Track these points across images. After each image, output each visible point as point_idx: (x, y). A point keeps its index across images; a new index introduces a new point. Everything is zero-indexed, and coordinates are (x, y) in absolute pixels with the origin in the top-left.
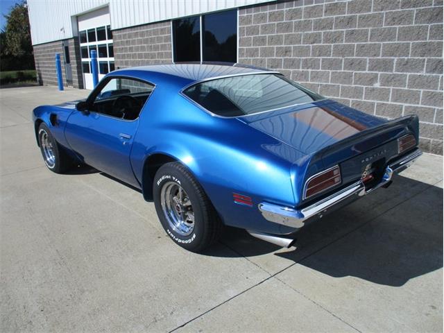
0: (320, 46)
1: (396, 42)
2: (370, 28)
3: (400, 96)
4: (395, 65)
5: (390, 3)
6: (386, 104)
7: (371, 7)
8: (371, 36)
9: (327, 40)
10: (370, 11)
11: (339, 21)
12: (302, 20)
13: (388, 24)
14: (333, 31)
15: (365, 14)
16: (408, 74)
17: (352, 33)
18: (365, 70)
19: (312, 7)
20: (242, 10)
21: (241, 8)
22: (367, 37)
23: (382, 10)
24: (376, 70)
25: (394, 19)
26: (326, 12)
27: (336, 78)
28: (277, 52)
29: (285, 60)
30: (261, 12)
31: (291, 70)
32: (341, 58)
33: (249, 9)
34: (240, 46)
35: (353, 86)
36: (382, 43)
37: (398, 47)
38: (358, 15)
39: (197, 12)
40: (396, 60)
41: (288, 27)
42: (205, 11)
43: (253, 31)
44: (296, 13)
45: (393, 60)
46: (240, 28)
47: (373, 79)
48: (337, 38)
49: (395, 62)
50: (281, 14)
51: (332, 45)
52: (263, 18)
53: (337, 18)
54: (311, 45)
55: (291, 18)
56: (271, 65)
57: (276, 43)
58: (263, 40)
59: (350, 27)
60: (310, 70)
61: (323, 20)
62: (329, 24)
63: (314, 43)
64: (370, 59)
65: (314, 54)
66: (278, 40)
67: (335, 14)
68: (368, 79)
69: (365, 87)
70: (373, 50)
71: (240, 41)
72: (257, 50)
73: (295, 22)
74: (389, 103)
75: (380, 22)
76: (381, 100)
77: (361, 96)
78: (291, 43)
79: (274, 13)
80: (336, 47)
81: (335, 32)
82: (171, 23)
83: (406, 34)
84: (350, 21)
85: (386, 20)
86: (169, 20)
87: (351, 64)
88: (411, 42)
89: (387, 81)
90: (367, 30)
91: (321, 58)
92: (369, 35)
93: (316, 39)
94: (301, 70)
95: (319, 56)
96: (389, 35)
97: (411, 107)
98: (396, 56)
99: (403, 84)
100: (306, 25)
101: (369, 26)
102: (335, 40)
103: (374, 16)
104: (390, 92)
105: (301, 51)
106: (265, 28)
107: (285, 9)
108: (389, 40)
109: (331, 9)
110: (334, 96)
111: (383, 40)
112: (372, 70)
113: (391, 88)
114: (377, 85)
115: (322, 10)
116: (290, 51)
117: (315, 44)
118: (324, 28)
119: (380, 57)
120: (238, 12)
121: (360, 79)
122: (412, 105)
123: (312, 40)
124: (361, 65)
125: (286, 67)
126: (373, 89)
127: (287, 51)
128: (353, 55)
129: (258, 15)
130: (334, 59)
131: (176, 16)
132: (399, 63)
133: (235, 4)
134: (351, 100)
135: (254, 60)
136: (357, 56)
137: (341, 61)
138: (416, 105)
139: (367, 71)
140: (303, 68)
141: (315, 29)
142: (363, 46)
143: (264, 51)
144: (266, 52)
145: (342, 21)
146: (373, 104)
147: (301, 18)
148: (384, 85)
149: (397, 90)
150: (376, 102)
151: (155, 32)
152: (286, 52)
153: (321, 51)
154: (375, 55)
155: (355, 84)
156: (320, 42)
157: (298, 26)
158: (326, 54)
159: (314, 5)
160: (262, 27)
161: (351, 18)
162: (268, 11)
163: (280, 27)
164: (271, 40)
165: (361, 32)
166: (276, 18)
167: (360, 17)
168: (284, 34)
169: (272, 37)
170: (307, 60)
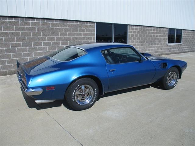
1: (68, 37)
8: (60, 35)
10: (59, 27)
11: (48, 29)
14: (46, 32)
17: (53, 33)
23: (62, 27)
25: (66, 30)
26: (42, 25)
27: (50, 49)
28: (17, 40)
29: (23, 43)
31: (28, 47)
41: (23, 29)
48: (49, 34)
54: (37, 37)
55: (25, 25)
58: (6, 34)
60: (38, 47)
64: (61, 42)
66: (17, 34)
67: (46, 26)
70: (61, 39)
73: (27, 27)
75: (62, 31)
78: (26, 36)
80: (48, 38)
84: (52, 29)
85: (64, 30)
87: (55, 44)
91: (42, 42)
94: (33, 47)
98: (68, 41)
100: (33, 29)
101: (59, 31)
103: (60, 29)
106: (6, 28)
111: (64, 36)
117: (39, 37)
118: (42, 31)
119: (64, 41)
123: (37, 35)
125: (24, 46)
127: (24, 39)
128: (55, 41)
130: (48, 42)
137: (51, 43)
139: (61, 46)
141: (38, 31)
142: (58, 38)
145: (49, 29)
147: (30, 26)
152: (23, 40)
156: (41, 36)
157: (29, 29)
158: (44, 40)
159: (36, 21)
160: (4, 27)
161: (52, 28)
162: (8, 20)
163: (17, 29)
164: (12, 34)
165: (57, 33)
166: (14, 24)
167: (56, 28)
168: (21, 32)
169: (13, 33)
170: (35, 43)
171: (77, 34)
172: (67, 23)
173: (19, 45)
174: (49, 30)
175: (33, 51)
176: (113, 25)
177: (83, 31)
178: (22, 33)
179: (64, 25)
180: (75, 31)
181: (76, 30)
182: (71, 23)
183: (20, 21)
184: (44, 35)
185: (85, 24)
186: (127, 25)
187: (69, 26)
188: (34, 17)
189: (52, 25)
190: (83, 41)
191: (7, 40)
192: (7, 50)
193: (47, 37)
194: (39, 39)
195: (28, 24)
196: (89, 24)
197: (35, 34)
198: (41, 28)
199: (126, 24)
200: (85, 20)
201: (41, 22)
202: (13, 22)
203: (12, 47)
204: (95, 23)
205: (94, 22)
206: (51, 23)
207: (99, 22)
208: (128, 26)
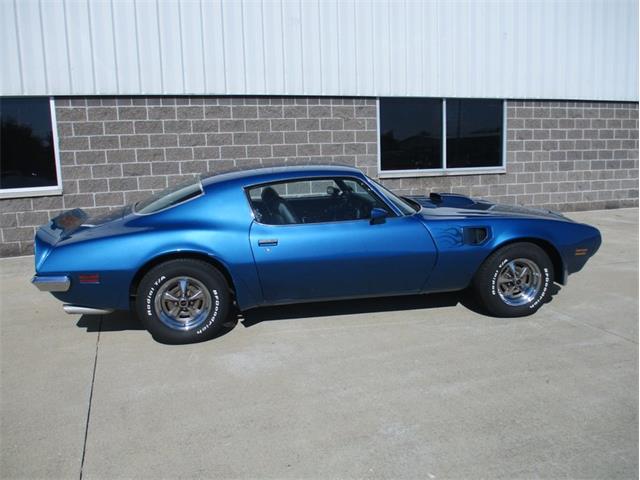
0: (205, 148)
1: (284, 144)
2: (259, 132)
7: (256, 114)
8: (261, 139)
10: (256, 117)
11: (224, 124)
12: (176, 120)
13: (276, 129)
14: (219, 133)
15: (251, 119)
17: (241, 136)
19: (189, 108)
21: (58, 98)
22: (257, 140)
23: (267, 117)
25: (279, 126)
26: (207, 114)
28: (139, 156)
29: (154, 164)
30: (102, 106)
31: (167, 176)
32: (231, 160)
33: (79, 101)
34: (60, 148)
36: (272, 145)
37: (287, 148)
38: (245, 120)
40: (286, 160)
41: (156, 127)
43: (91, 129)
44: (165, 112)
46: (58, 125)
48: (225, 140)
50: (141, 111)
52: (108, 113)
53: (222, 121)
54: (192, 147)
55: (161, 117)
56: (129, 172)
57: (138, 146)
58: (112, 142)
59: (238, 131)
60: (194, 174)
62: (213, 127)
63: (196, 145)
64: (262, 160)
65: (198, 157)
66: (141, 142)
67: (218, 117)
71: (59, 142)
72: (100, 154)
73: (166, 122)
75: (268, 128)
78: (162, 145)
80: (223, 149)
81: (222, 135)
83: (291, 138)
84: (238, 125)
85: (272, 126)
88: (296, 145)
90: (256, 135)
91: (207, 160)
92: (259, 138)
94: (181, 174)
95: (205, 158)
96: (277, 139)
100: (184, 126)
101: (258, 130)
102: (224, 143)
103: (261, 122)
106: (114, 127)
108: (278, 143)
109: (214, 112)
111: (273, 143)
115: (202, 112)
116: (161, 154)
117: (198, 147)
118: (208, 130)
120: (52, 102)
123: (194, 142)
125: (157, 172)
127: (157, 154)
128: (245, 156)
129: (97, 109)
133: (46, 91)
135: (95, 167)
140: (184, 172)
141: (195, 131)
142: (254, 148)
145: (228, 124)
147: (173, 118)
152: (155, 155)
156: (204, 144)
157: (171, 127)
158: (213, 157)
159: (190, 105)
160: (107, 125)
161: (237, 122)
162: (117, 106)
163: (141, 127)
164: (127, 141)
165: (250, 136)
166: (133, 116)
167: (247, 122)
168: (149, 135)
169: (129, 138)
170: (188, 163)
171: (315, 137)
172: (284, 106)
173: (144, 170)
174: (226, 126)
176: (444, 103)
177: (336, 125)
178: (155, 140)
179: (275, 112)
180: (308, 128)
181: (313, 125)
182: (296, 105)
183: (147, 106)
184: (213, 141)
185: (343, 105)
186: (500, 102)
187: (289, 113)
188: (187, 93)
189: (238, 112)
190: (333, 156)
191: (114, 157)
192: (112, 182)
193: (220, 147)
194: (198, 154)
195: (168, 112)
196: (354, 105)
197: (186, 141)
198: (205, 122)
199: (498, 97)
200: (341, 94)
201: (204, 106)
202: (129, 109)
203: (125, 173)
204: (378, 102)
205: (375, 98)
206: (234, 108)
207: (392, 95)
208: (505, 103)
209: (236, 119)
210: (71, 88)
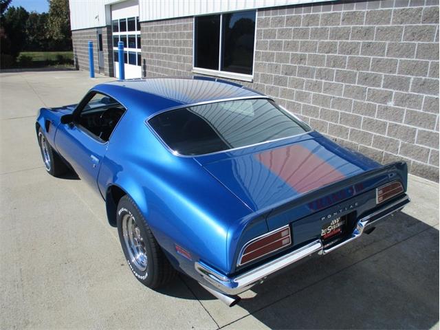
0: (336, 56)
1: (414, 59)
2: (388, 42)
3: (414, 118)
4: (411, 84)
5: (410, 16)
6: (399, 126)
7: (390, 19)
8: (388, 50)
9: (342, 51)
10: (389, 23)
11: (356, 31)
12: (319, 27)
13: (407, 39)
14: (349, 41)
15: (383, 26)
16: (425, 95)
17: (369, 45)
18: (379, 86)
19: (330, 14)
20: (261, 12)
21: (260, 10)
22: (384, 51)
23: (401, 23)
24: (391, 88)
25: (413, 34)
26: (343, 20)
27: (349, 92)
28: (292, 59)
29: (299, 67)
30: (279, 15)
31: (305, 79)
32: (355, 71)
33: (268, 12)
34: (256, 49)
35: (366, 102)
36: (399, 59)
37: (416, 65)
38: (377, 26)
39: (217, 11)
40: (412, 79)
41: (304, 34)
42: (225, 9)
43: (270, 34)
44: (312, 19)
45: (410, 78)
46: (258, 30)
47: (387, 98)
48: (352, 49)
49: (411, 81)
50: (298, 18)
51: (348, 56)
52: (280, 21)
53: (354, 28)
54: (326, 55)
55: (308, 24)
56: (285, 72)
57: (292, 50)
58: (279, 45)
59: (367, 39)
60: (323, 81)
61: (340, 29)
62: (345, 34)
63: (329, 52)
64: (385, 76)
65: (328, 65)
66: (293, 46)
67: (352, 23)
68: (382, 96)
69: (378, 104)
70: (390, 66)
71: (257, 43)
72: (273, 54)
73: (312, 29)
74: (402, 124)
75: (399, 37)
76: (394, 120)
77: (374, 114)
78: (306, 50)
79: (292, 17)
80: (351, 59)
81: (351, 43)
82: (194, 19)
83: (425, 52)
84: (367, 33)
85: (405, 34)
86: (191, 17)
87: (365, 79)
88: (430, 61)
89: (402, 100)
90: (385, 44)
91: (335, 69)
92: (386, 49)
93: (331, 48)
94: (314, 80)
95: (334, 66)
96: (407, 51)
97: (425, 131)
98: (412, 75)
99: (418, 105)
101: (387, 39)
102: (351, 52)
103: (392, 29)
104: (403, 113)
105: (317, 60)
106: (282, 32)
107: (302, 14)
108: (407, 57)
109: (349, 18)
110: (346, 110)
111: (401, 56)
112: (387, 87)
113: (406, 108)
114: (391, 104)
115: (340, 18)
116: (305, 59)
117: (330, 54)
118: (340, 38)
119: (396, 75)
120: (257, 13)
121: (374, 96)
122: (427, 130)
123: (327, 49)
124: (375, 81)
125: (300, 75)
126: (386, 108)
127: (302, 59)
128: (368, 69)
129: (275, 19)
130: (349, 72)
131: (198, 13)
132: (415, 83)
133: (254, 5)
134: (363, 116)
135: (269, 64)
136: (372, 70)
137: (356, 75)
138: (430, 130)
139: (381, 88)
140: (317, 78)
141: (331, 38)
142: (379, 61)
143: (280, 56)
144: (281, 58)
145: (359, 31)
146: (385, 124)
147: (318, 25)
148: (398, 105)
149: (412, 112)
150: (389, 122)
151: (179, 28)
153: (336, 62)
154: (391, 72)
155: (368, 100)
156: (335, 52)
157: (316, 33)
158: (340, 66)
159: (332, 12)
160: (279, 31)
161: (368, 29)
162: (286, 15)
163: (296, 33)
164: (287, 45)
166: (293, 23)
167: (378, 29)
168: (300, 41)
169: (288, 43)
170: (321, 70)
173: (293, 71)
174: (357, 33)
175: (312, 90)
178: (303, 44)
189: (371, 17)
192: (275, 78)
197: (323, 48)
201: (343, 11)
206: (368, 13)
209: (367, 26)
210: (265, 2)
